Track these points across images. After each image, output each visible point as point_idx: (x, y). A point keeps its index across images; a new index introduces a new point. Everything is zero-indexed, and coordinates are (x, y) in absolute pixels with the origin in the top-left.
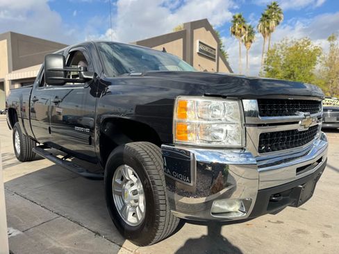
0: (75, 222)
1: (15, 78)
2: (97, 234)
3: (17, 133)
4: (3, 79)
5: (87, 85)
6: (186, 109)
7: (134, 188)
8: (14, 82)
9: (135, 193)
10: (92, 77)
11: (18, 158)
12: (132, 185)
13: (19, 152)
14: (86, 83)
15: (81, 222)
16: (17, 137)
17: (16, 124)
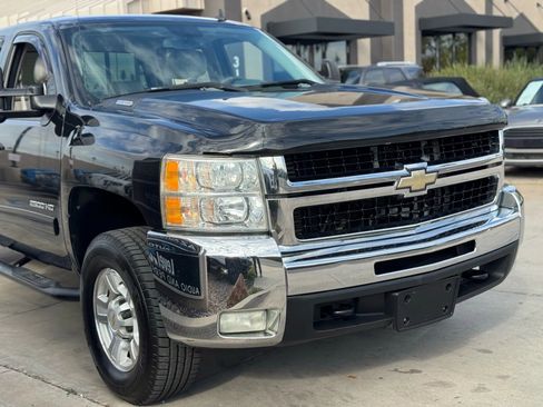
0: (36, 377)
2: (72, 392)
5: (45, 120)
6: (179, 174)
7: (125, 307)
9: (127, 315)
10: (53, 105)
12: (122, 302)
14: (45, 116)
15: (46, 376)
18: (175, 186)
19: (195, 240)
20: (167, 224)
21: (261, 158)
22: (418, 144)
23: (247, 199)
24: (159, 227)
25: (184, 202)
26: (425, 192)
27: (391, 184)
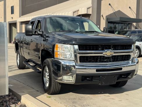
1: (22, 21)
3: (18, 55)
4: (16, 21)
8: (22, 23)
10: (41, 33)
11: (18, 67)
13: (19, 64)
16: (18, 57)
17: (18, 51)
18: (57, 49)
19: (60, 61)
20: (55, 57)
21: (74, 45)
22: (110, 45)
23: (71, 53)
24: (54, 58)
25: (58, 53)
26: (111, 56)
27: (102, 53)
